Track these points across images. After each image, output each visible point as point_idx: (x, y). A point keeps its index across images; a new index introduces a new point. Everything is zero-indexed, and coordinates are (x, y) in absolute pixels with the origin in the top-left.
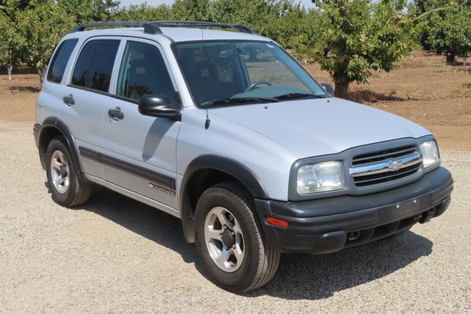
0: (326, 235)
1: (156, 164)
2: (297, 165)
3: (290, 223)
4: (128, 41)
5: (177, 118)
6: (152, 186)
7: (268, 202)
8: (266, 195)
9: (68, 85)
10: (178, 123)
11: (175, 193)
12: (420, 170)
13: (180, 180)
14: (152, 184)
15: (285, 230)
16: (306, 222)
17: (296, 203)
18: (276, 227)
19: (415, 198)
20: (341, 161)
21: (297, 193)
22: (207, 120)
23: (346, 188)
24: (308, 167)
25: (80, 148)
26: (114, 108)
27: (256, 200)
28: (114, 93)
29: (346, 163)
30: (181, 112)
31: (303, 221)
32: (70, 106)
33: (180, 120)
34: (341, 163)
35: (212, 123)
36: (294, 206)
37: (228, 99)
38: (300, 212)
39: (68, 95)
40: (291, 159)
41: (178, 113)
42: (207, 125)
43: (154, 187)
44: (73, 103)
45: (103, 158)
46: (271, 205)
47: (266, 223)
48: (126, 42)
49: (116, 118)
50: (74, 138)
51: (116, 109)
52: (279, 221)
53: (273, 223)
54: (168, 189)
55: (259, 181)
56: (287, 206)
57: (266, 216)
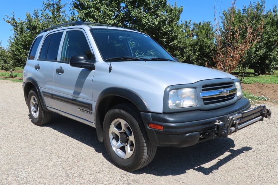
0: (187, 135)
1: (83, 97)
2: (168, 89)
3: (165, 127)
4: (67, 31)
5: (93, 68)
6: (79, 110)
7: (150, 114)
8: (148, 109)
9: (37, 60)
10: (93, 71)
11: (92, 113)
12: (235, 97)
13: (94, 105)
14: (80, 109)
15: (162, 131)
16: (175, 126)
17: (168, 114)
18: (155, 130)
19: (236, 112)
20: (195, 88)
21: (169, 108)
22: (110, 67)
23: (198, 106)
24: (175, 91)
25: (43, 92)
26: (59, 68)
27: (141, 113)
28: (60, 60)
29: (198, 89)
30: (95, 64)
31: (173, 126)
32: (37, 70)
33: (94, 69)
34: (195, 89)
35: (113, 69)
36: (167, 116)
37: (123, 57)
38: (171, 119)
39: (37, 65)
40: (164, 86)
41: (93, 65)
42: (110, 70)
43: (80, 110)
44: (39, 68)
45: (54, 96)
46: (152, 116)
47: (148, 128)
48: (66, 32)
49: (60, 73)
50: (40, 87)
51: (60, 68)
52: (157, 126)
53: (153, 127)
54: (88, 111)
55: (143, 101)
56: (162, 116)
57: (149, 123)
